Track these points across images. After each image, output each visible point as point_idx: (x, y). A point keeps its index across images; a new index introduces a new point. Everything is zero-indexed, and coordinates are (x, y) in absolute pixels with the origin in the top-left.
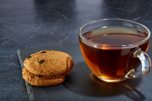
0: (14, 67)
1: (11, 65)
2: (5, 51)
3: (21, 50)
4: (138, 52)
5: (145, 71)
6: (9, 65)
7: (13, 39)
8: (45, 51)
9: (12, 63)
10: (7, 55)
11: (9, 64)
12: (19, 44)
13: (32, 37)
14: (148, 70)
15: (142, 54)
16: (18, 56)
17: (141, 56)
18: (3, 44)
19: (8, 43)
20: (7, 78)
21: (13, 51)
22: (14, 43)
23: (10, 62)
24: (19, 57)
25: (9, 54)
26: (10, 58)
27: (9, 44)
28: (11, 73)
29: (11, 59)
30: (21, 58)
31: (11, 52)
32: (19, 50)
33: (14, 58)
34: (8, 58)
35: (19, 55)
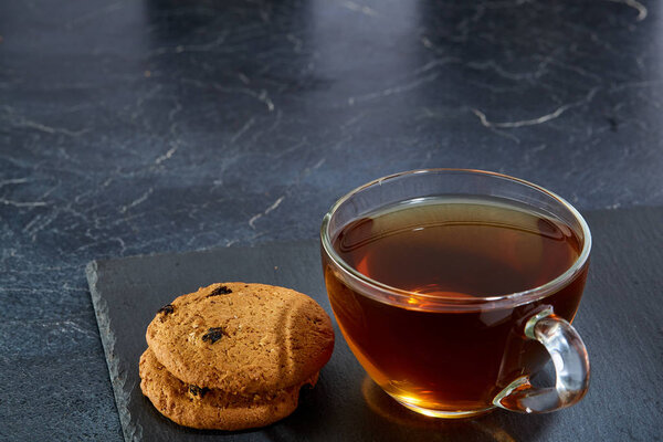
0: (77, 340)
1: (63, 330)
2: (41, 266)
3: (99, 267)
4: (542, 323)
5: (568, 390)
6: (54, 332)
7: (67, 208)
8: (229, 285)
9: (66, 320)
10: (48, 285)
11: (56, 327)
12: (92, 232)
13: (139, 201)
14: (578, 387)
15: (556, 331)
16: (88, 288)
17: (551, 338)
18: (30, 229)
19: (52, 226)
20: (51, 389)
21: (69, 266)
22: (73, 227)
23: (59, 316)
24: (95, 299)
25: (54, 279)
26: (60, 296)
27: (56, 231)
28: (64, 367)
29: (61, 302)
30: (101, 302)
31: (62, 271)
32: (94, 265)
33: (76, 300)
34: (53, 298)
35: (92, 287)
